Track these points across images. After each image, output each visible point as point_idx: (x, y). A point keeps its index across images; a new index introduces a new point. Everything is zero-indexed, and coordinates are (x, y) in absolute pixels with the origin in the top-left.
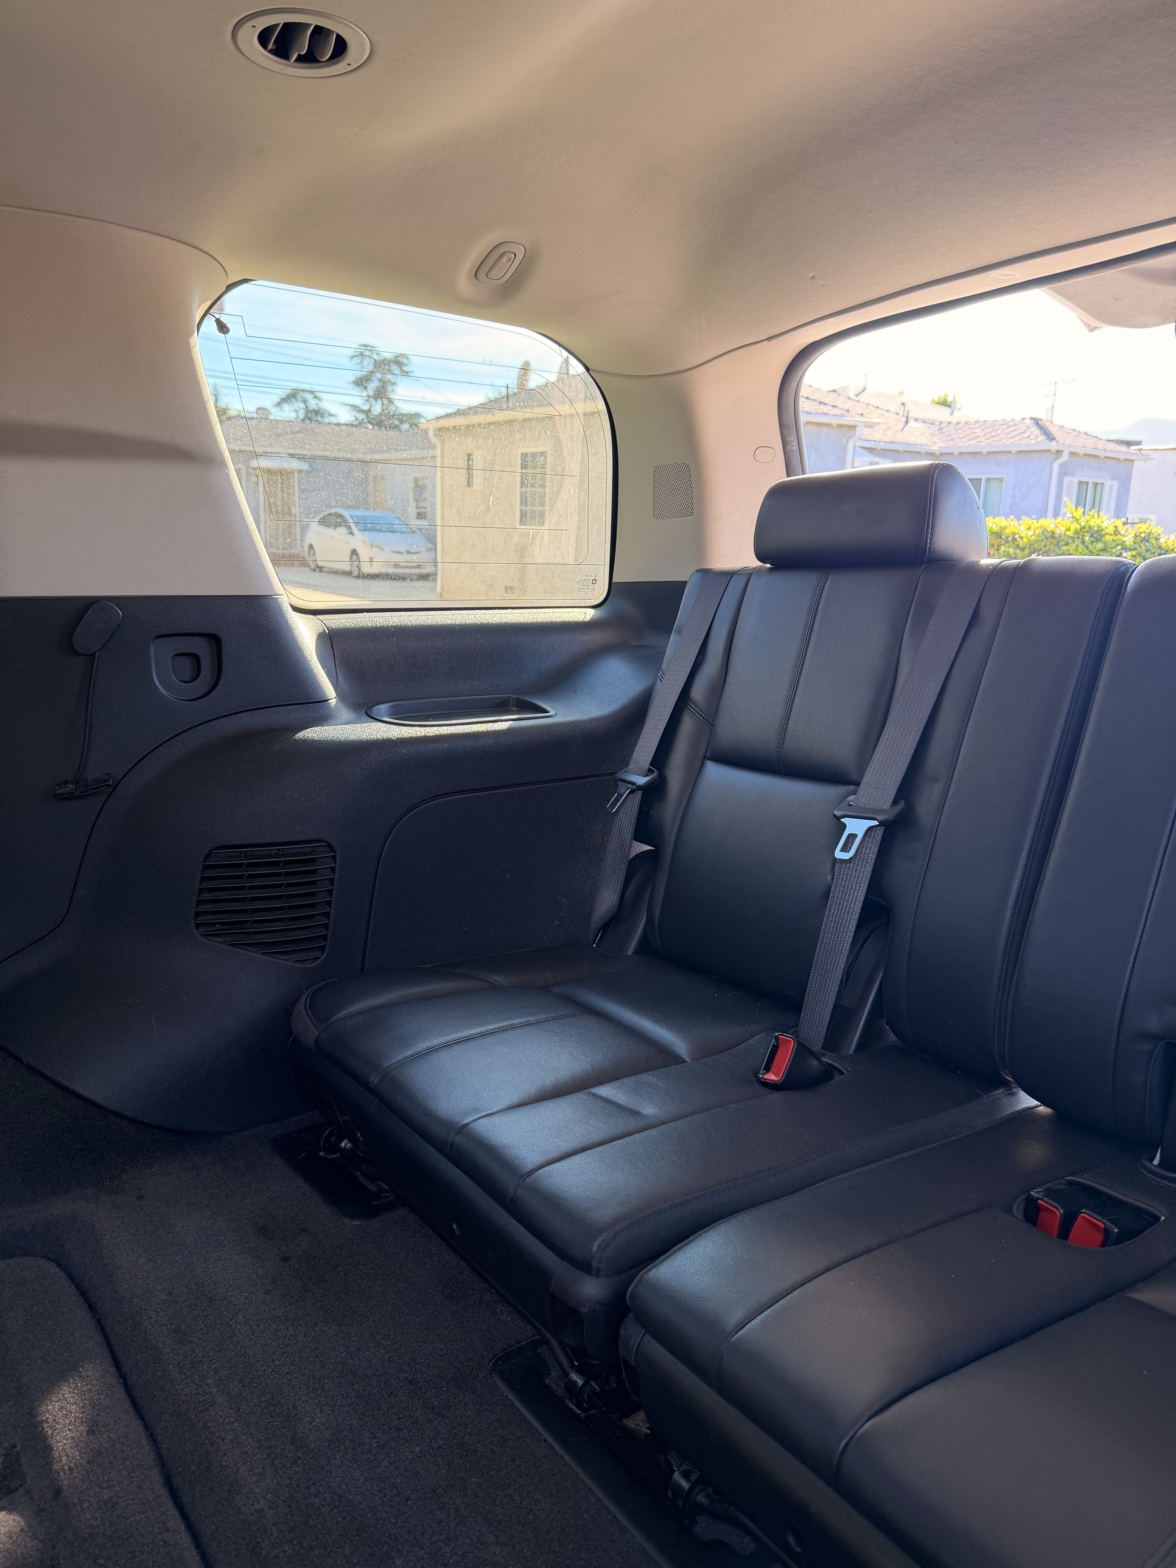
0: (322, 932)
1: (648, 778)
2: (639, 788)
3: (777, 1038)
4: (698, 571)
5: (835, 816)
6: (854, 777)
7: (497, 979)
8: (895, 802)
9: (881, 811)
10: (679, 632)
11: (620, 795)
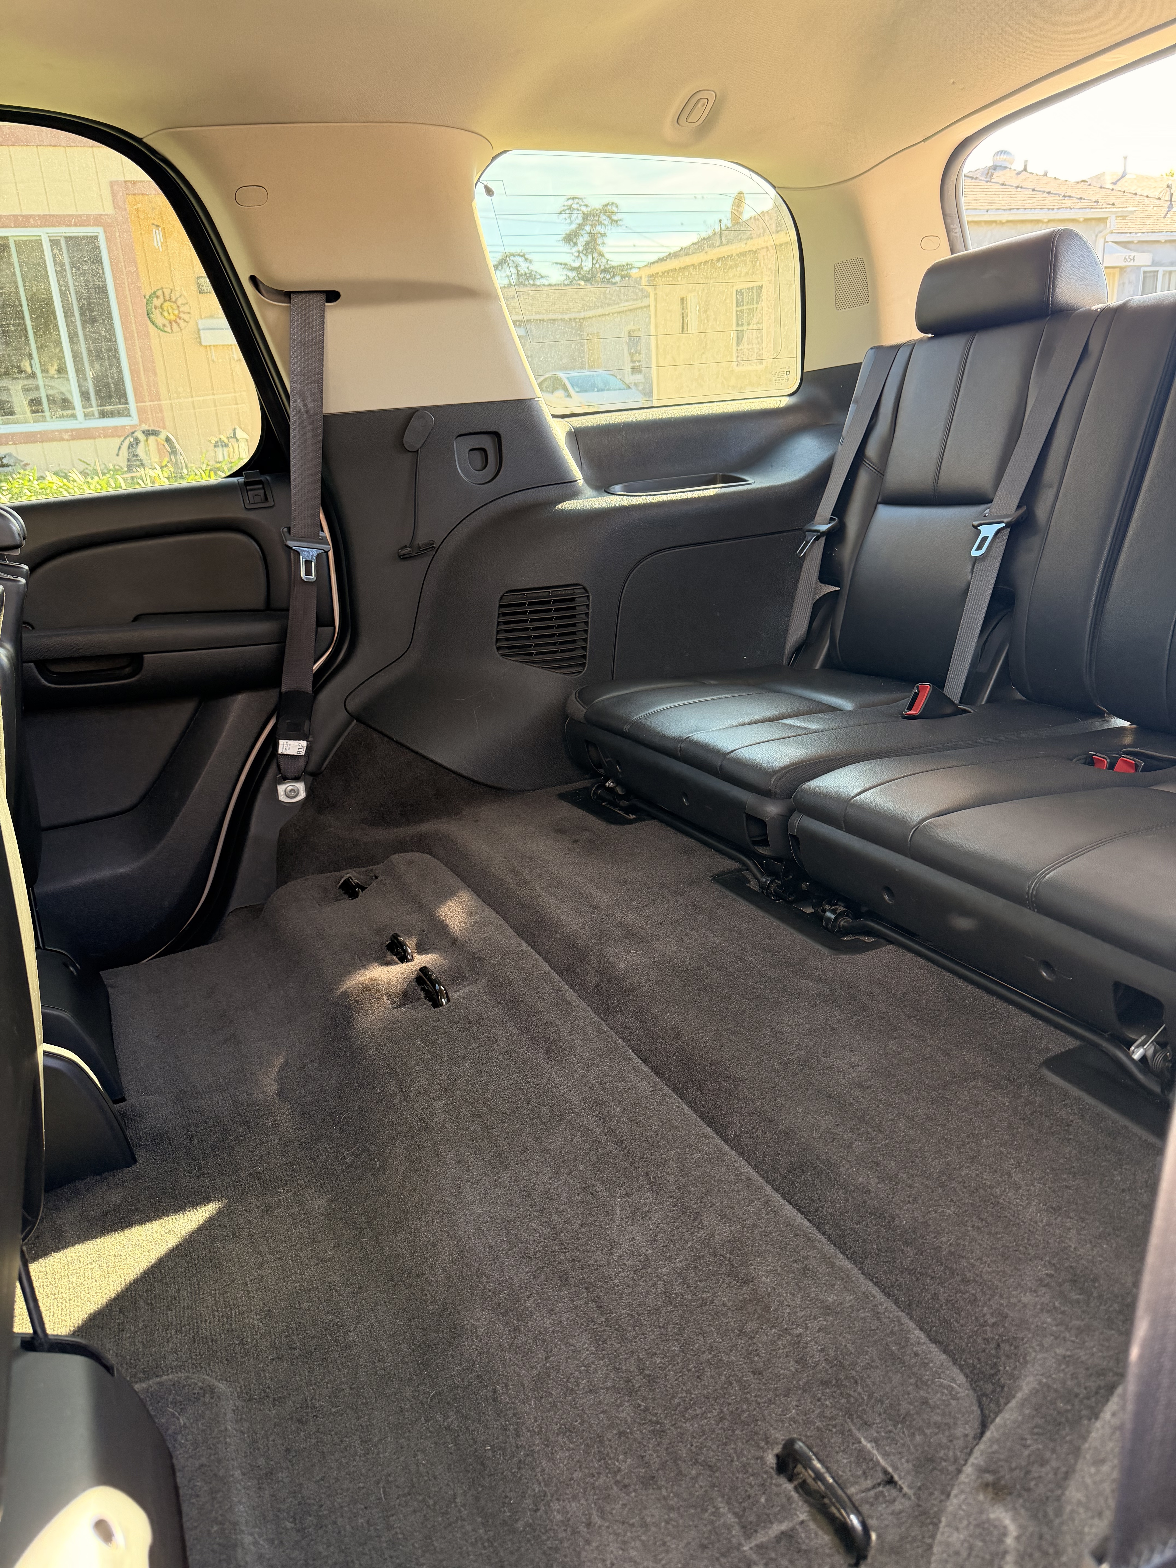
0: (581, 652)
1: (829, 525)
2: (823, 534)
3: (918, 687)
4: (872, 348)
5: (973, 526)
6: (991, 496)
8: (1019, 507)
9: (1008, 516)
10: (856, 402)
11: (807, 543)
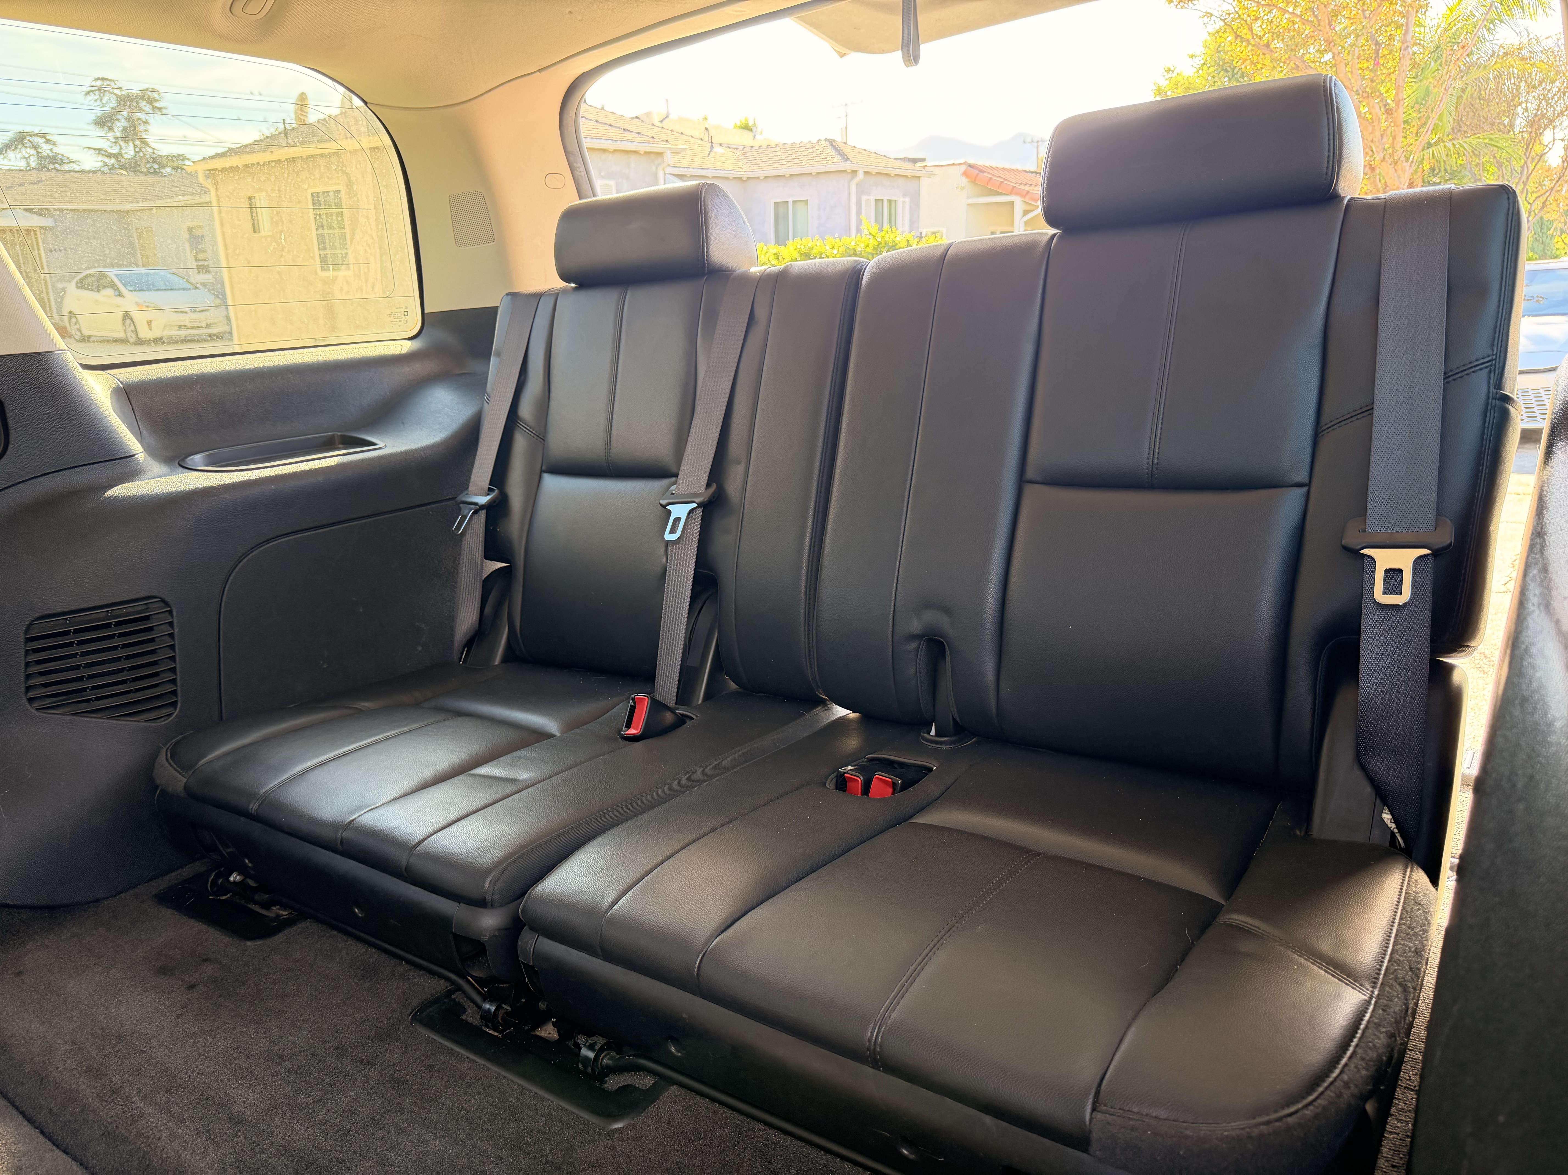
0: (170, 688)
1: (489, 498)
2: (482, 507)
3: (633, 698)
4: (507, 294)
5: (661, 505)
6: (674, 470)
7: (366, 704)
8: (708, 485)
9: (698, 495)
10: (498, 355)
11: (464, 517)
